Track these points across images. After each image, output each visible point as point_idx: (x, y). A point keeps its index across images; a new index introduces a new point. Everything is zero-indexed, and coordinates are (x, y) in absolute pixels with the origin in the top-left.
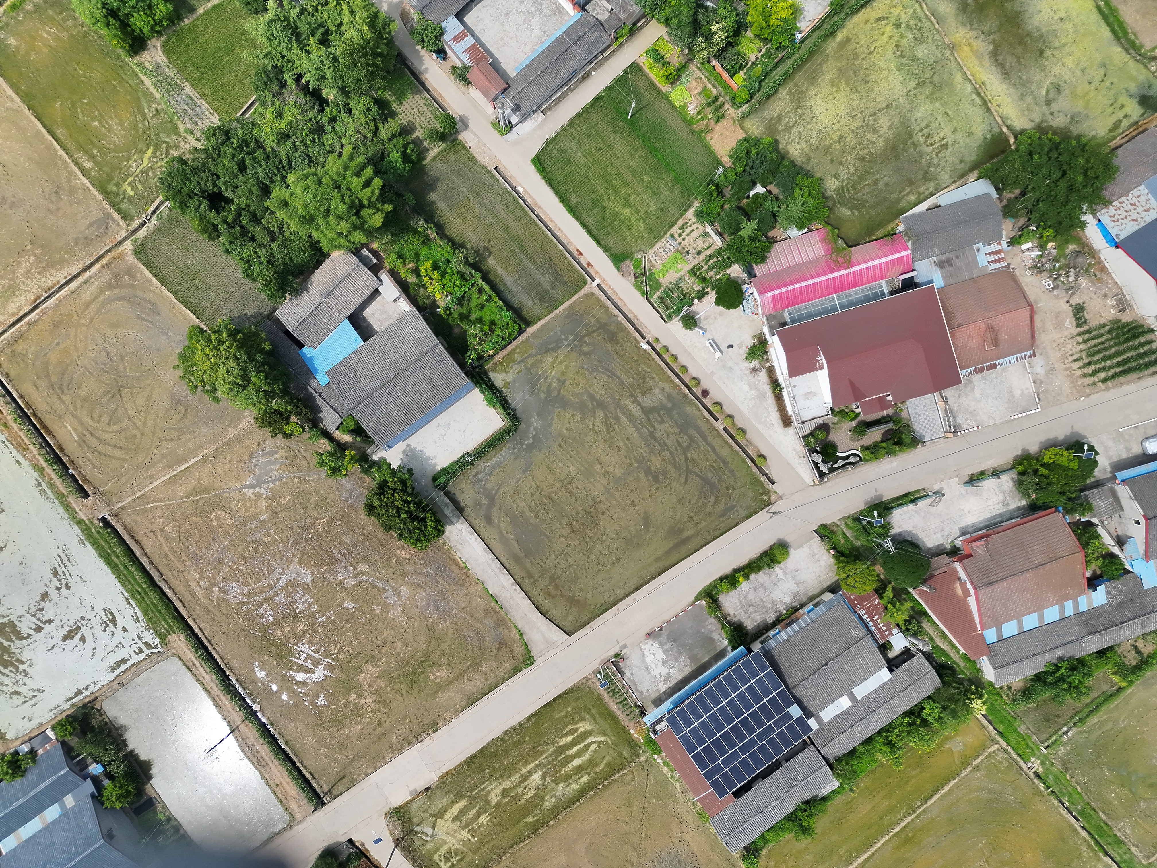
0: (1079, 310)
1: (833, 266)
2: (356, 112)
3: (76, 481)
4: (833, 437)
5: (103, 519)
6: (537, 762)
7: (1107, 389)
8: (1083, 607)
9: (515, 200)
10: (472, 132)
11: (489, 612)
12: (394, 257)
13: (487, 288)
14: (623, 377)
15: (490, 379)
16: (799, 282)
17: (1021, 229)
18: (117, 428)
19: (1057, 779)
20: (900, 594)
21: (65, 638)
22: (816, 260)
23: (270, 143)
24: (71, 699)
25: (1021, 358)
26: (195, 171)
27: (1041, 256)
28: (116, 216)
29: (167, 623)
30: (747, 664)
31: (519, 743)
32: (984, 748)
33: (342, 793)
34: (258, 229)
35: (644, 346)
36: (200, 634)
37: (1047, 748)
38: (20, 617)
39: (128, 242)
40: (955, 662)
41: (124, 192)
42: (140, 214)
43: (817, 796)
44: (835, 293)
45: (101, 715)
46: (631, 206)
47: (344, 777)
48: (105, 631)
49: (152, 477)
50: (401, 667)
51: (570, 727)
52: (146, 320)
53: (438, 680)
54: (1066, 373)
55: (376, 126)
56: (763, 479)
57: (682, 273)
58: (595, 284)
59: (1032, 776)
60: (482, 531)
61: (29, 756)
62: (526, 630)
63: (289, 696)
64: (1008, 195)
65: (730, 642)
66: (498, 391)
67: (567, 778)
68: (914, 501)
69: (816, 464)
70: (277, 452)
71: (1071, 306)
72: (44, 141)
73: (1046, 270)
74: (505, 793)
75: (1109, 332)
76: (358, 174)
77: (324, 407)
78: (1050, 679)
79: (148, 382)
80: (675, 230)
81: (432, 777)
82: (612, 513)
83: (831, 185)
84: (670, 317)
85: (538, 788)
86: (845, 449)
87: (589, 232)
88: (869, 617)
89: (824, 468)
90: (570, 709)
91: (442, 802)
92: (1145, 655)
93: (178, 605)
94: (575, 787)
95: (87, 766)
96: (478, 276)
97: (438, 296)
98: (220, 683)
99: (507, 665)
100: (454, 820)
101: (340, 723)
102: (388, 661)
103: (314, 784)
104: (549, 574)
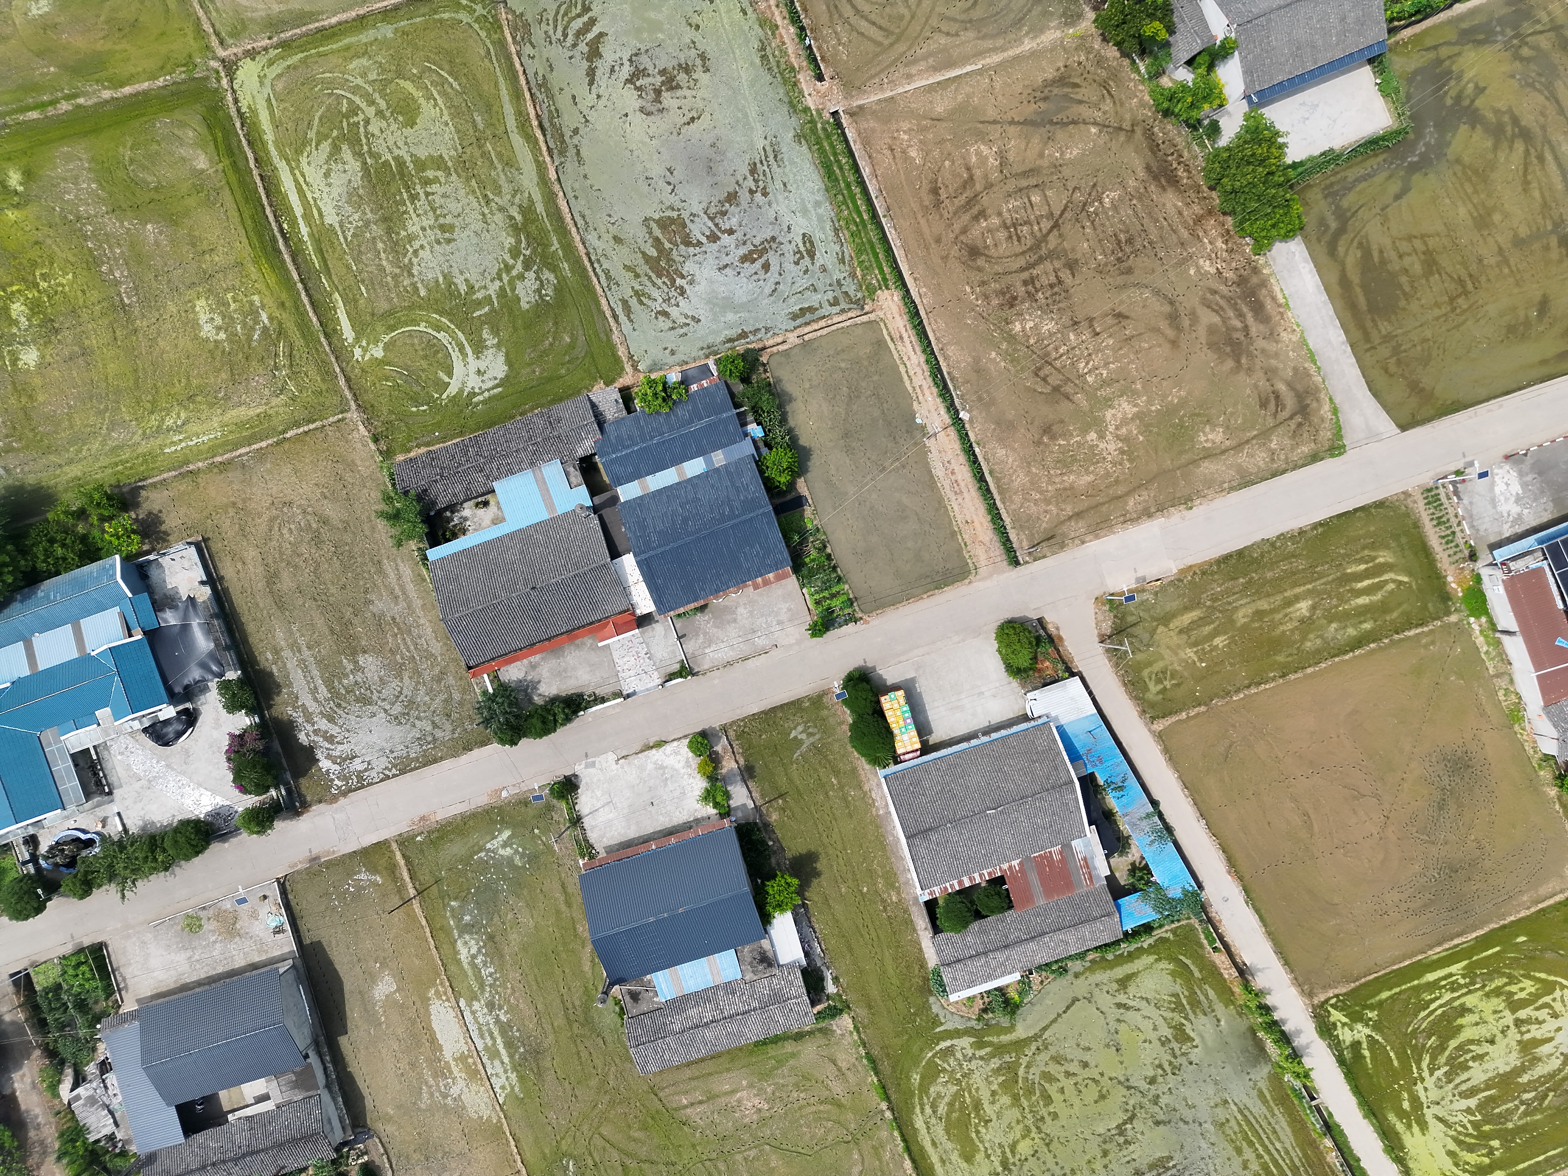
3: (813, 55)
5: (835, 114)
6: (1310, 586)
21: (744, 259)
24: (730, 341)
31: (1293, 555)
33: (1044, 557)
38: (694, 216)
45: (765, 371)
48: (797, 263)
49: (909, 77)
50: (1166, 413)
53: (1209, 445)
62: (1344, 407)
67: (1345, 618)
74: (1259, 614)
81: (1169, 567)
82: (1499, 284)
85: (1302, 621)
90: (1372, 529)
91: (1173, 605)
93: (899, 254)
94: (1351, 632)
95: (746, 424)
98: (929, 370)
99: (1308, 447)
100: (1181, 632)
101: (1065, 466)
102: (1150, 402)
103: (1013, 536)
104: (1394, 343)
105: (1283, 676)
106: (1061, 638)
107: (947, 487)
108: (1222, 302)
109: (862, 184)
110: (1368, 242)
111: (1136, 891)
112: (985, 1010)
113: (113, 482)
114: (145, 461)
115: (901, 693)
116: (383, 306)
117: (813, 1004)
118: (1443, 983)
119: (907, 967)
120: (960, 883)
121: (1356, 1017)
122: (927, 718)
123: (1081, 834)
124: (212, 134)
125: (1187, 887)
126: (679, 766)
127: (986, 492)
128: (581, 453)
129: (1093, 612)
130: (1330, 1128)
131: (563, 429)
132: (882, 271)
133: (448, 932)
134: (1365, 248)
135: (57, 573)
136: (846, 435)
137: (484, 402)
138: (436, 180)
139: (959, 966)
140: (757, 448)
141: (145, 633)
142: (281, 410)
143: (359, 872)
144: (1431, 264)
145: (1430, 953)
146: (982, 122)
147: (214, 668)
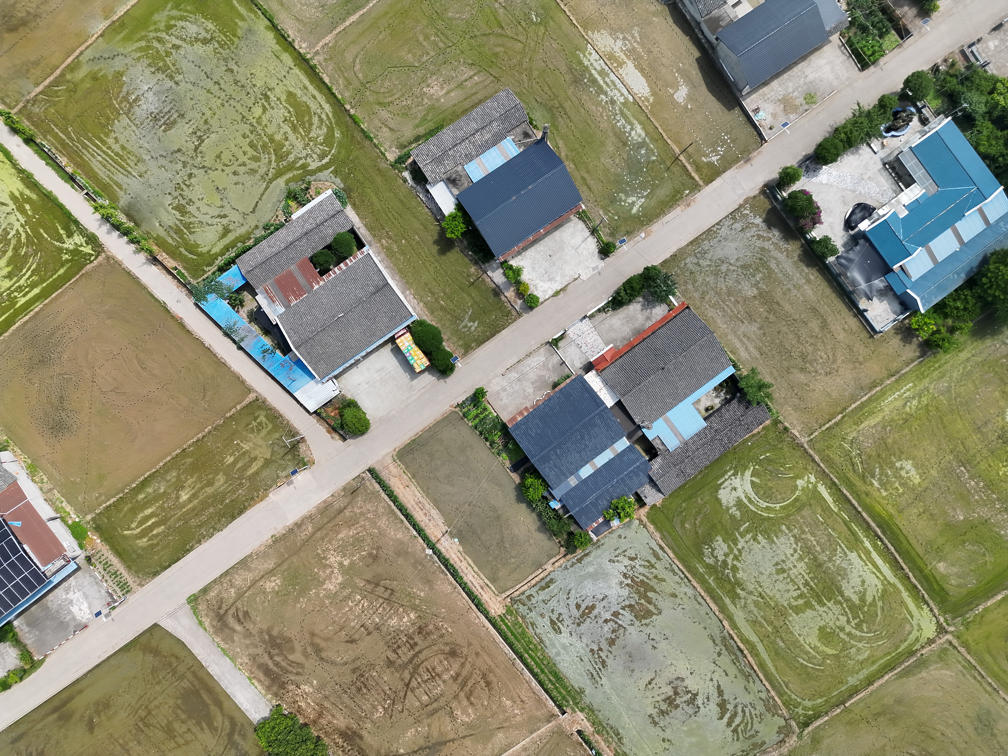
5: (564, 713)
33: (354, 479)
36: (479, 614)
38: (633, 625)
47: (353, 493)
48: (560, 614)
53: (273, 579)
62: (195, 627)
67: (157, 497)
74: (210, 483)
81: (275, 497)
85: (183, 487)
90: (156, 557)
94: (150, 490)
99: (212, 594)
100: (255, 459)
101: (358, 539)
102: (317, 594)
103: (377, 486)
104: (177, 676)
105: (184, 450)
106: (329, 432)
107: (427, 505)
108: (290, 669)
109: (535, 675)
110: (212, 733)
111: (236, 291)
112: (307, 189)
113: (938, 356)
114: (922, 374)
115: (418, 370)
116: (806, 512)
117: (414, 162)
118: (27, 290)
119: (363, 201)
120: (346, 264)
121: (75, 252)
122: (397, 358)
123: (280, 317)
124: (940, 585)
125: (205, 303)
126: (541, 284)
127: (401, 508)
128: (659, 459)
129: (314, 455)
130: (71, 179)
131: (674, 471)
132: (506, 625)
133: (653, 140)
134: (213, 729)
135: (956, 290)
136: (498, 518)
137: (726, 472)
138: (796, 599)
139: (332, 213)
140: (551, 494)
141: (892, 270)
142: (849, 430)
143: (717, 160)
144: (169, 731)
145: (41, 306)
146: (472, 735)
147: (843, 261)
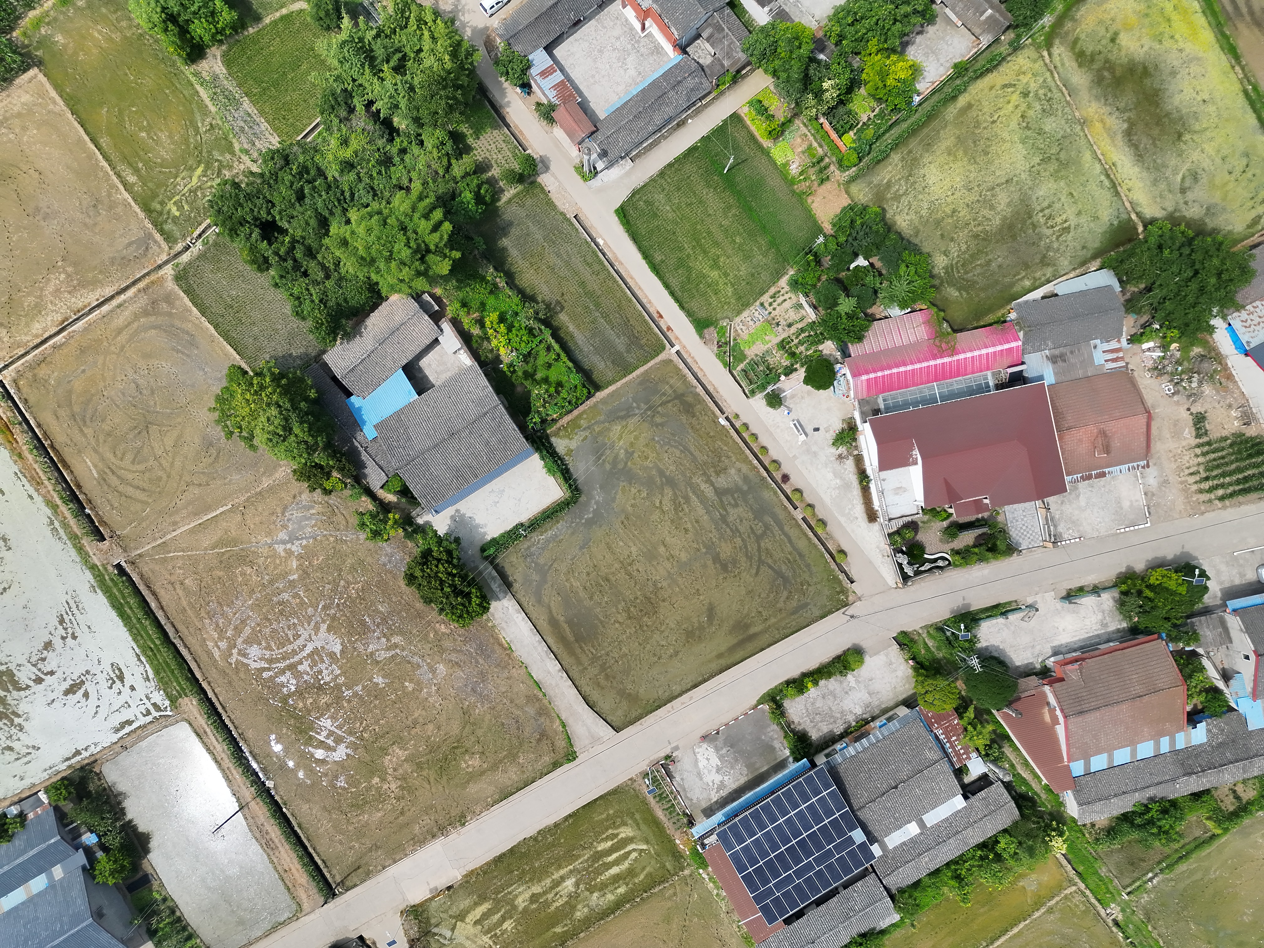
0: (1199, 420)
1: (935, 352)
2: (429, 144)
3: (92, 522)
4: (921, 537)
5: (119, 566)
6: (571, 867)
7: (1224, 508)
8: (1181, 744)
9: (594, 252)
10: (553, 175)
11: (531, 699)
12: (458, 305)
13: (556, 347)
14: (697, 453)
15: (551, 445)
16: (897, 366)
17: (1144, 326)
18: (141, 467)
19: (1138, 929)
20: (982, 716)
21: (67, 692)
22: (917, 343)
23: (333, 172)
24: (68, 759)
25: (1134, 468)
26: (249, 197)
27: (1164, 358)
28: (158, 236)
29: (179, 684)
30: (809, 780)
31: (553, 845)
32: (1061, 888)
33: (355, 886)
34: (313, 264)
35: (723, 421)
36: (214, 700)
37: (1128, 894)
38: (19, 665)
39: (169, 266)
40: (1036, 793)
41: (169, 212)
42: (184, 237)
43: (874, 929)
44: (936, 380)
45: (100, 779)
46: (719, 268)
47: (359, 868)
48: (111, 688)
49: (175, 523)
50: (430, 752)
51: (610, 831)
52: (183, 353)
53: (471, 770)
54: (1181, 486)
55: (449, 161)
56: (842, 576)
57: (769, 345)
58: (674, 350)
59: (1111, 924)
60: (530, 609)
61: (18, 820)
62: (570, 722)
63: (306, 775)
64: (1131, 289)
65: (792, 753)
66: (560, 458)
67: (603, 887)
68: (1004, 614)
69: (900, 565)
70: (313, 507)
71: (1192, 414)
72: (85, 149)
73: (1167, 373)
74: (534, 898)
75: (1231, 445)
76: (426, 216)
77: (370, 463)
78: (1138, 821)
79: (179, 420)
80: (766, 298)
81: (455, 875)
82: (674, 601)
83: (940, 262)
84: (753, 392)
85: (570, 896)
86: (934, 551)
87: (672, 294)
88: (947, 737)
89: (909, 571)
90: (611, 812)
91: (465, 903)
92: (1244, 801)
93: (193, 666)
94: (610, 897)
95: (80, 835)
96: (547, 334)
97: (502, 351)
98: (233, 754)
99: (547, 759)
100: (476, 923)
101: (359, 808)
102: (417, 745)
104: (600, 662)
105: (563, 944)
129: (400, 923)
